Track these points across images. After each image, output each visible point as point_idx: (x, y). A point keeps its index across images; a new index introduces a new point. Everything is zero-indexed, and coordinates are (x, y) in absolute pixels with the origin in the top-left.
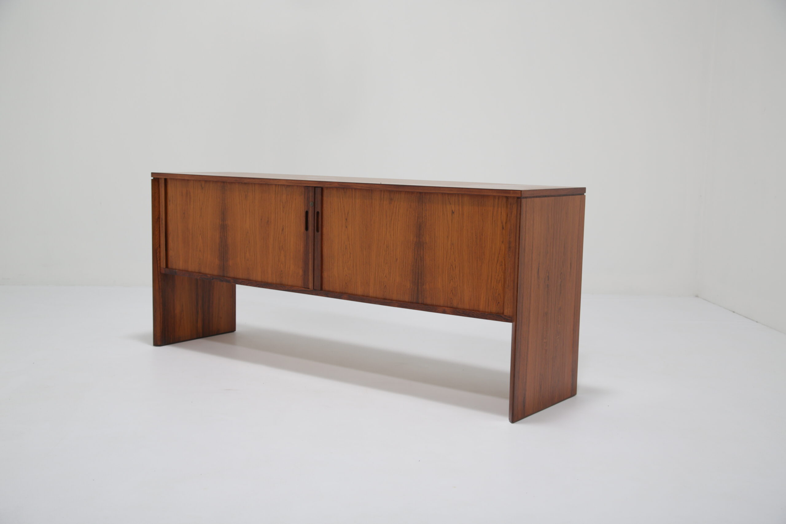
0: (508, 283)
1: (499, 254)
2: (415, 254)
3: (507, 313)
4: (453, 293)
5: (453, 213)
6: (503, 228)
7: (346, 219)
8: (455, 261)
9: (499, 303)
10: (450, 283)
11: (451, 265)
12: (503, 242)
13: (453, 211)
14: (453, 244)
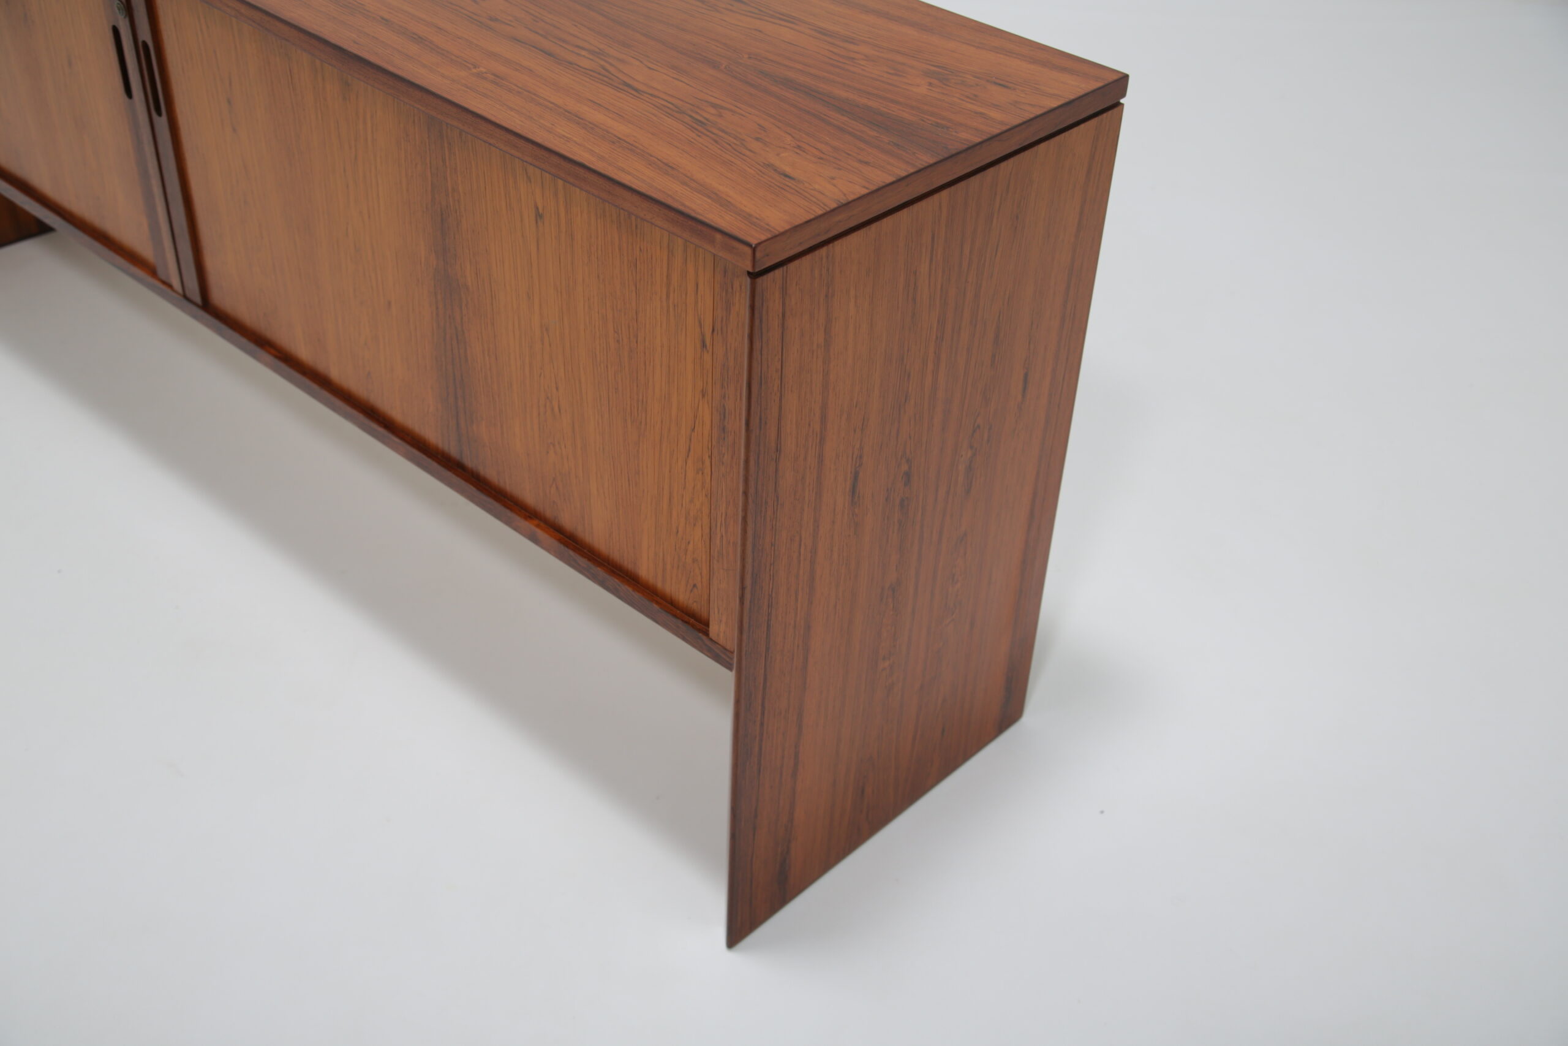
0: (718, 542)
1: (693, 430)
2: (437, 308)
3: (718, 635)
4: (557, 488)
5: (539, 216)
6: (704, 345)
7: (229, 102)
8: (557, 389)
9: (695, 586)
10: (548, 452)
11: (548, 398)
12: (703, 396)
13: (541, 211)
14: (547, 330)
